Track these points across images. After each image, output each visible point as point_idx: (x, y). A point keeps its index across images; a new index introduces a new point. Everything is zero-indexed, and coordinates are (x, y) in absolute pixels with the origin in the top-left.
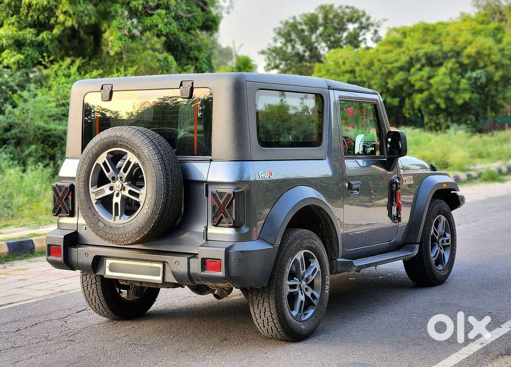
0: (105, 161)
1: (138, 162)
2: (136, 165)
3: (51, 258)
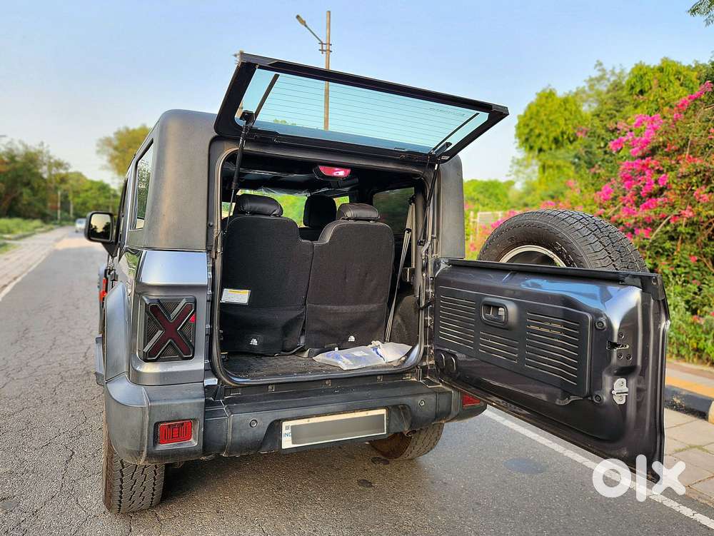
3: (162, 447)
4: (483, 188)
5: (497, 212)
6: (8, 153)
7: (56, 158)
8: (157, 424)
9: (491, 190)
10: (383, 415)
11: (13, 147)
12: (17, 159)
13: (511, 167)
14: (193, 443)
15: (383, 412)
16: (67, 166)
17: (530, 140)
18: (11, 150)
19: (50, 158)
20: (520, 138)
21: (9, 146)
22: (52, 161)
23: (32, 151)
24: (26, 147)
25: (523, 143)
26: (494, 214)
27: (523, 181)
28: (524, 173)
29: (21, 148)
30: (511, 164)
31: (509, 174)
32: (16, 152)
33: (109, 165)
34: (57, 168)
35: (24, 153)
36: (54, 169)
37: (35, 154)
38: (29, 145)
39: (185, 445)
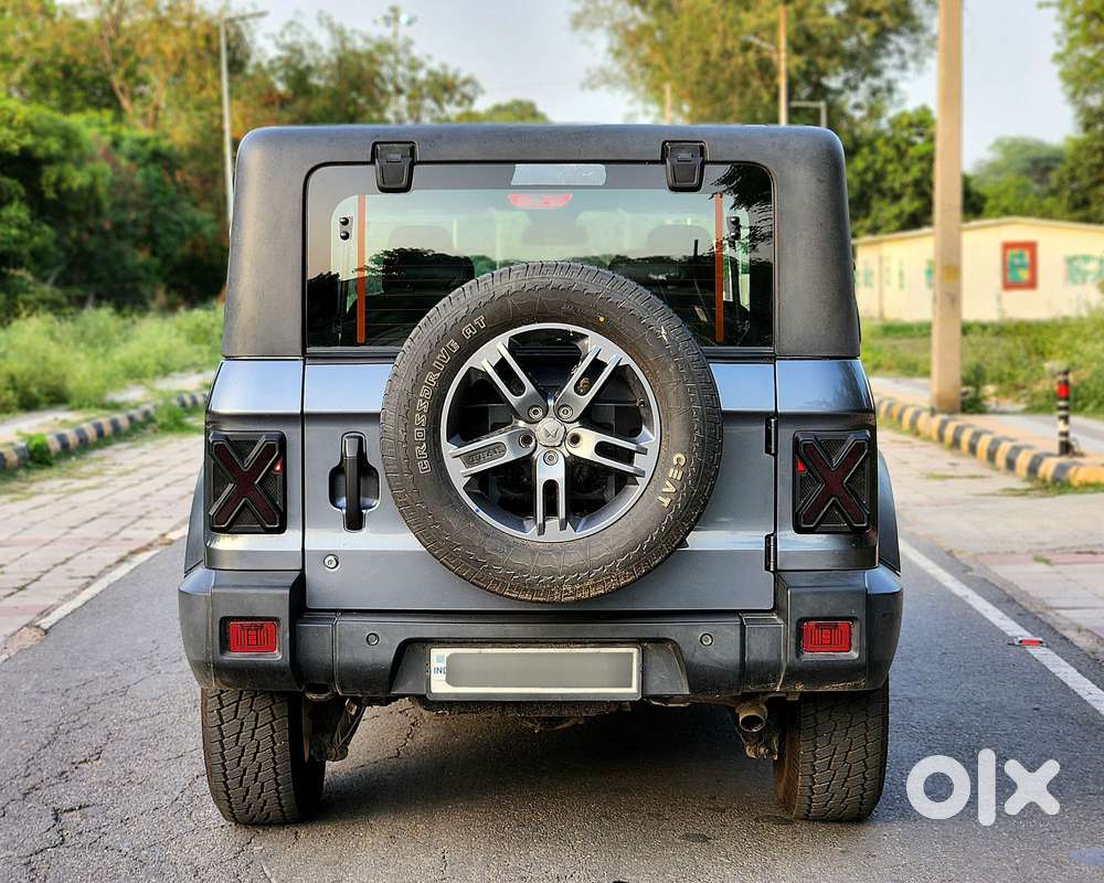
0: (503, 360)
1: (627, 360)
2: (620, 373)
3: (233, 656)
6: (288, 64)
7: (434, 65)
8: (225, 621)
11: (302, 40)
12: (315, 80)
14: (278, 656)
16: (468, 89)
18: (296, 51)
19: (415, 65)
21: (288, 39)
22: (422, 75)
23: (359, 45)
24: (339, 33)
29: (325, 42)
32: (309, 60)
33: (616, 68)
34: (437, 100)
35: (334, 59)
36: (429, 103)
37: (371, 58)
38: (348, 27)
39: (269, 658)
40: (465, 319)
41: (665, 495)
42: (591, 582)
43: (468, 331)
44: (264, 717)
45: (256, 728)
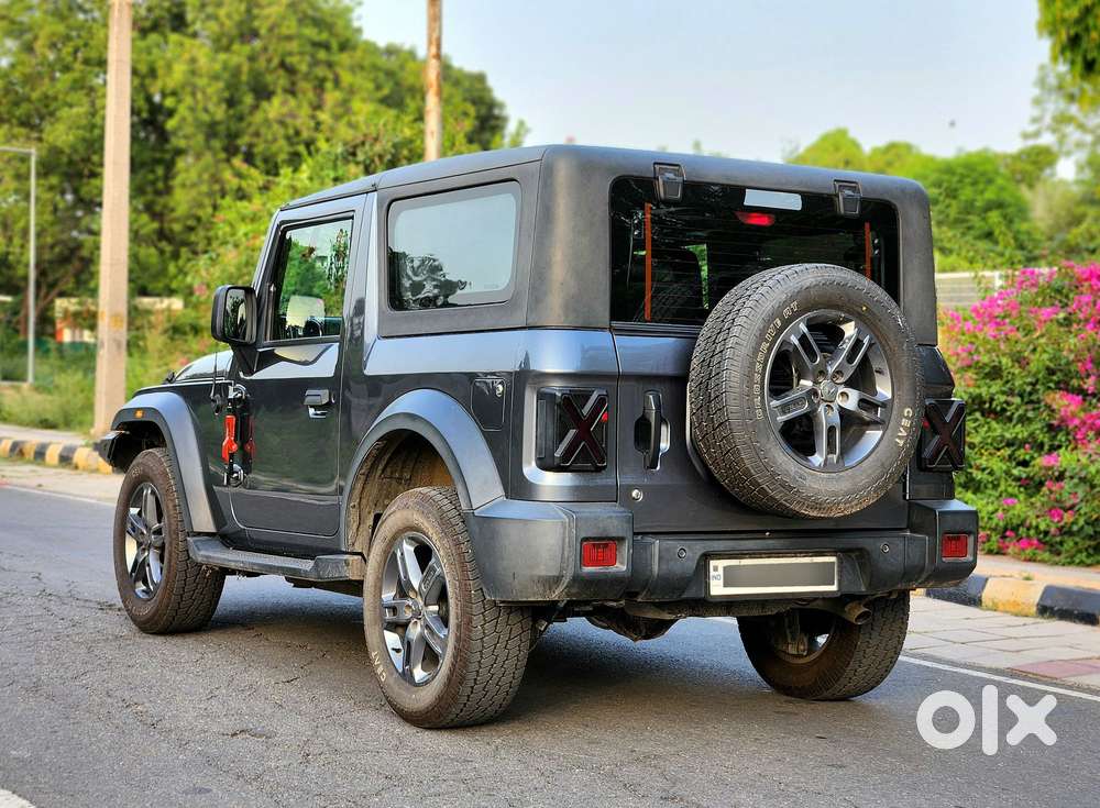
0: (804, 335)
3: (588, 570)
4: (938, 185)
5: (987, 273)
9: (966, 193)
10: (833, 563)
13: (1037, 102)
14: (621, 567)
15: (833, 559)
17: (1084, 45)
20: (1053, 32)
25: (1063, 51)
26: (978, 280)
27: (1082, 156)
28: (1081, 127)
30: (1036, 92)
31: (1032, 128)
39: (612, 569)
40: (785, 304)
41: (900, 437)
42: (856, 502)
43: (787, 312)
44: (517, 630)
45: (510, 639)
